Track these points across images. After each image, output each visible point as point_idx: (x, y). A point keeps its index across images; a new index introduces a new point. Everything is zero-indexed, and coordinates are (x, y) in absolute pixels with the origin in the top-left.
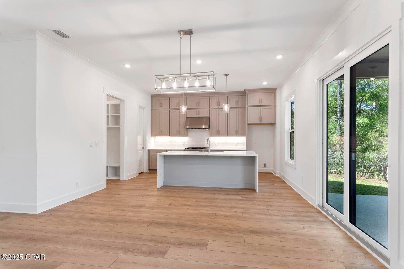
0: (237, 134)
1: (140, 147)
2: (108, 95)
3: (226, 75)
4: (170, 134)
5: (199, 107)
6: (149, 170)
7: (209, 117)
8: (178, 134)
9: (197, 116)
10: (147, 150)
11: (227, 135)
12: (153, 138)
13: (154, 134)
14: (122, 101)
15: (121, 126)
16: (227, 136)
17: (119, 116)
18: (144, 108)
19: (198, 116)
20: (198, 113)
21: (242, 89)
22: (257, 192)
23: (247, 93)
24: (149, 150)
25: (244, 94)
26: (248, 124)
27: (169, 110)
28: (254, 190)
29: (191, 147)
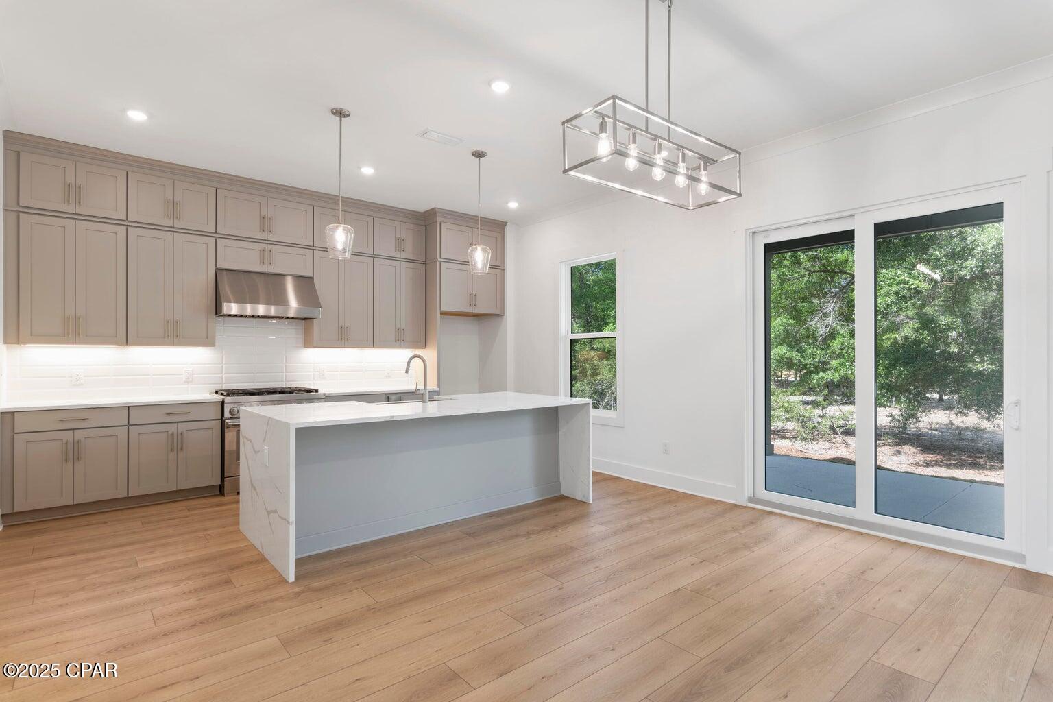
0: (401, 339)
3: (479, 155)
4: (129, 337)
5: (271, 237)
7: (311, 278)
9: (265, 270)
11: (373, 339)
13: (25, 329)
16: (373, 346)
19: (270, 271)
20: (267, 257)
23: (439, 219)
26: (443, 313)
27: (123, 228)
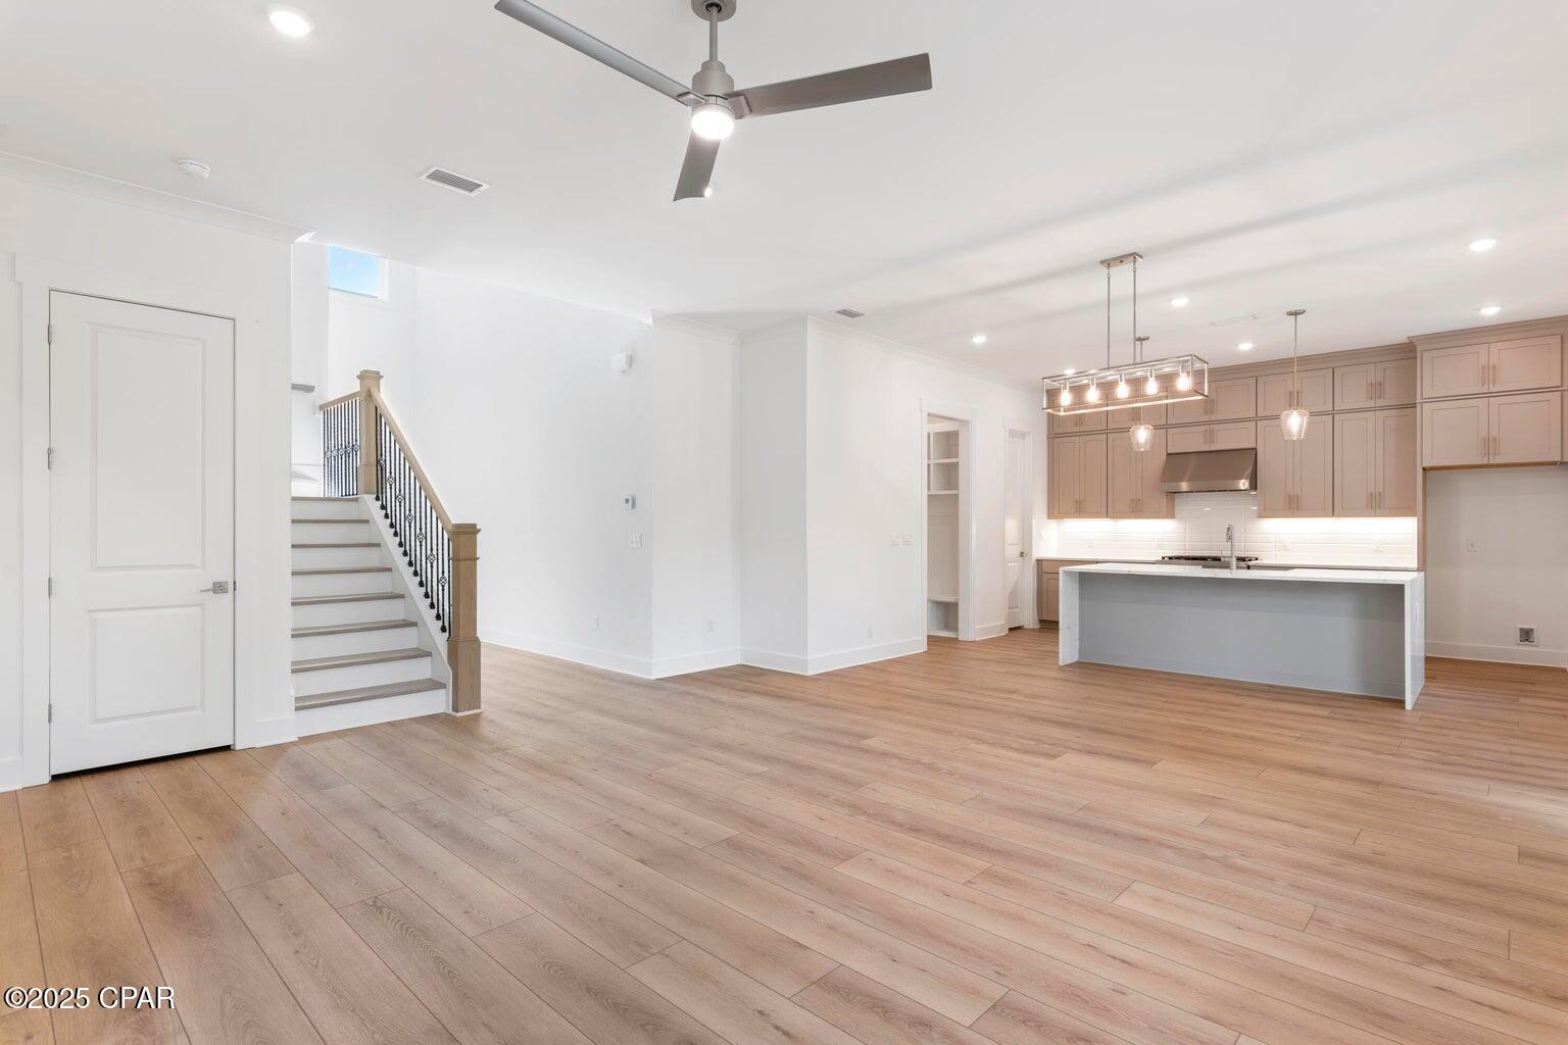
0: (1376, 505)
1: (1013, 551)
2: (929, 415)
3: (1295, 314)
4: (1109, 511)
5: (1214, 417)
6: (1041, 621)
7: (1255, 449)
8: (1137, 510)
9: (1207, 449)
10: (1034, 560)
11: (1334, 507)
12: (1053, 523)
13: (1056, 510)
14: (965, 423)
15: (962, 491)
16: (1333, 515)
17: (956, 465)
18: (1024, 435)
19: (1212, 449)
20: (1210, 436)
21: (1400, 337)
22: (1409, 705)
23: (1419, 349)
24: (1039, 562)
25: (1406, 355)
26: (1425, 469)
27: (1105, 436)
28: (1401, 703)
29: (1187, 554)
